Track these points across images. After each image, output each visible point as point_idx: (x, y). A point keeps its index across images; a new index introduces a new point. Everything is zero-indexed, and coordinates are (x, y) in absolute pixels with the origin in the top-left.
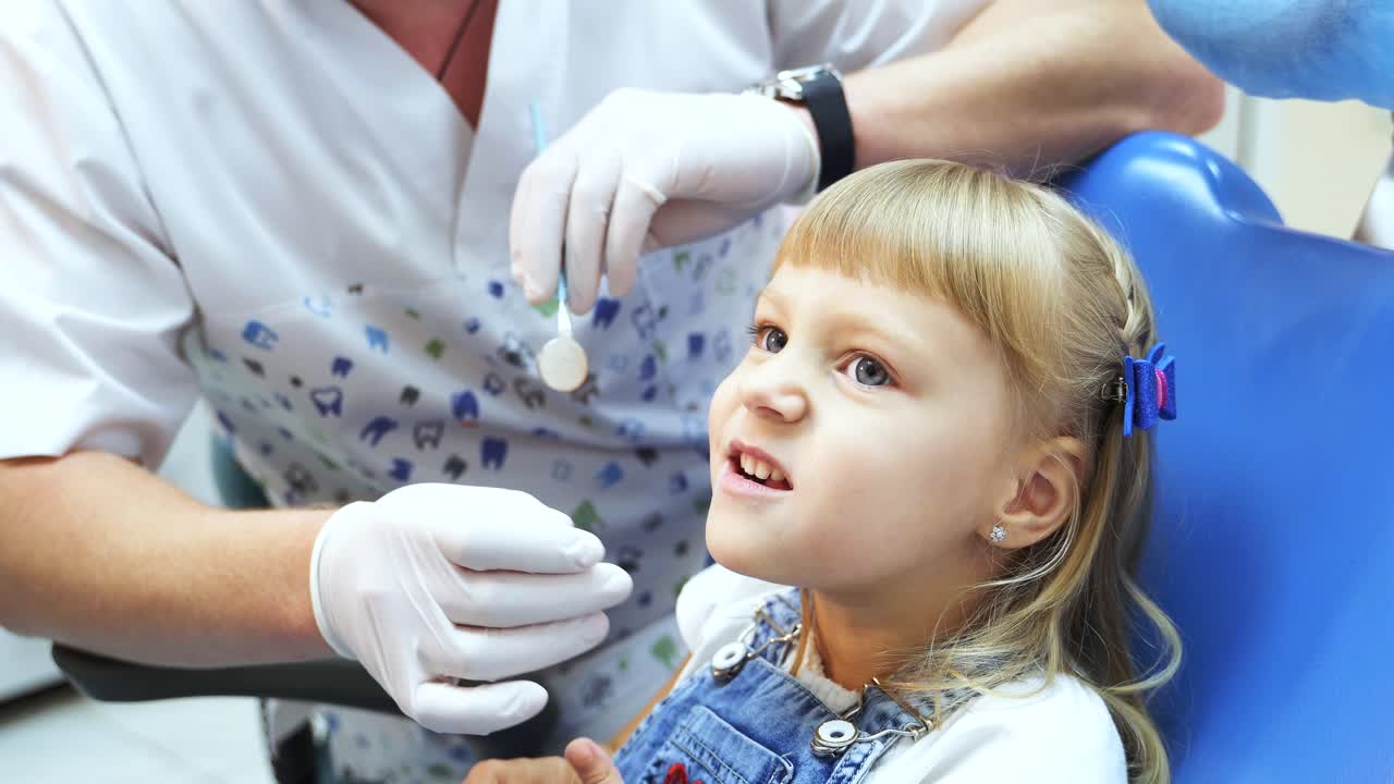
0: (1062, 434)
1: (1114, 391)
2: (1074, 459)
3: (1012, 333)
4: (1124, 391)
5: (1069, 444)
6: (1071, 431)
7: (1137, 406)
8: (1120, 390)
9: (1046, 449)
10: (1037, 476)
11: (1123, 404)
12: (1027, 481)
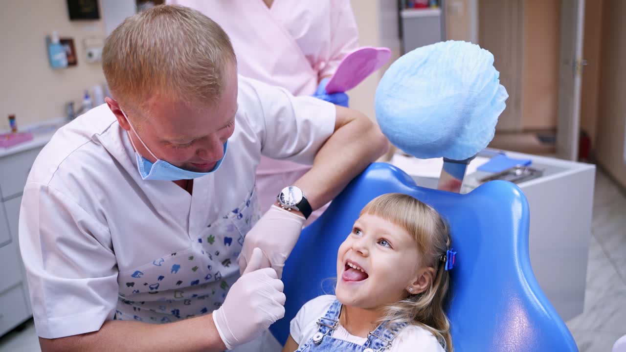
0: (430, 267)
1: (443, 258)
2: (432, 273)
3: (421, 240)
4: (446, 259)
5: (431, 269)
6: (432, 266)
7: (449, 263)
8: (445, 259)
9: (425, 270)
10: (422, 276)
11: (445, 262)
12: (420, 277)
